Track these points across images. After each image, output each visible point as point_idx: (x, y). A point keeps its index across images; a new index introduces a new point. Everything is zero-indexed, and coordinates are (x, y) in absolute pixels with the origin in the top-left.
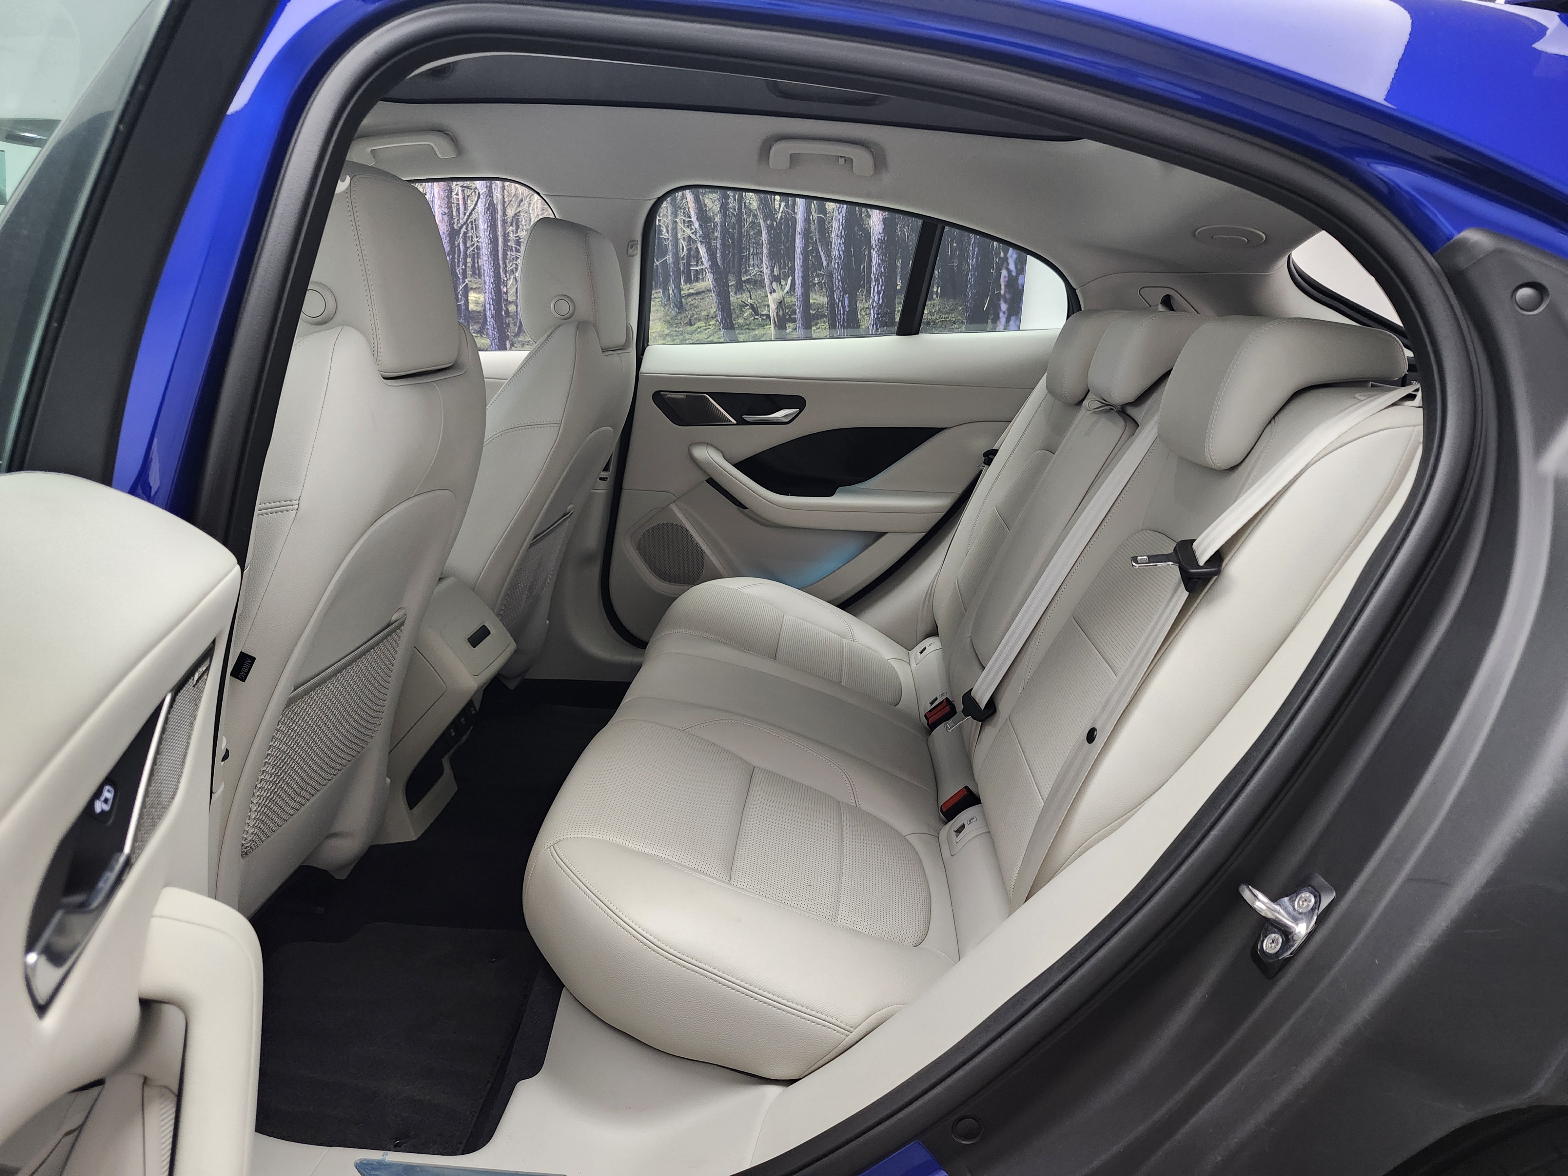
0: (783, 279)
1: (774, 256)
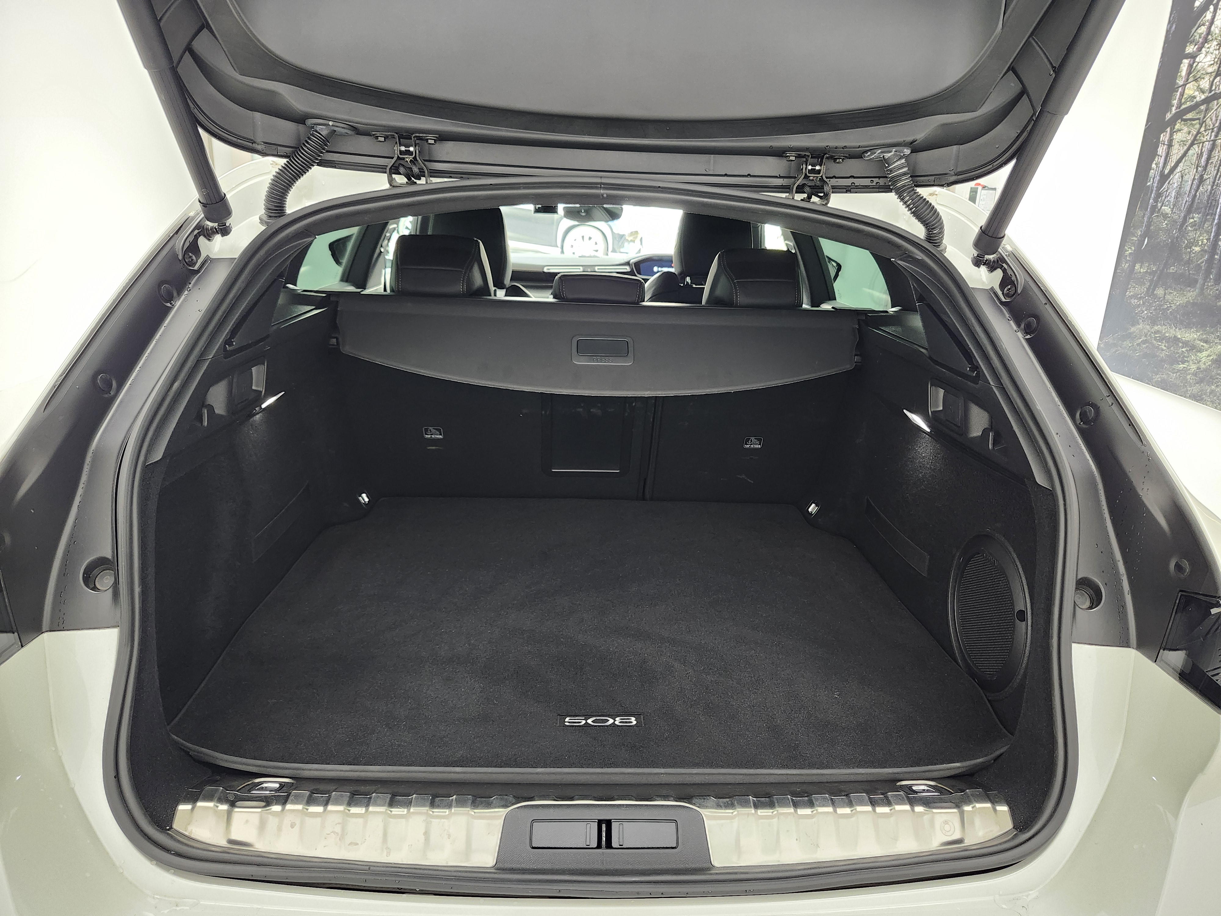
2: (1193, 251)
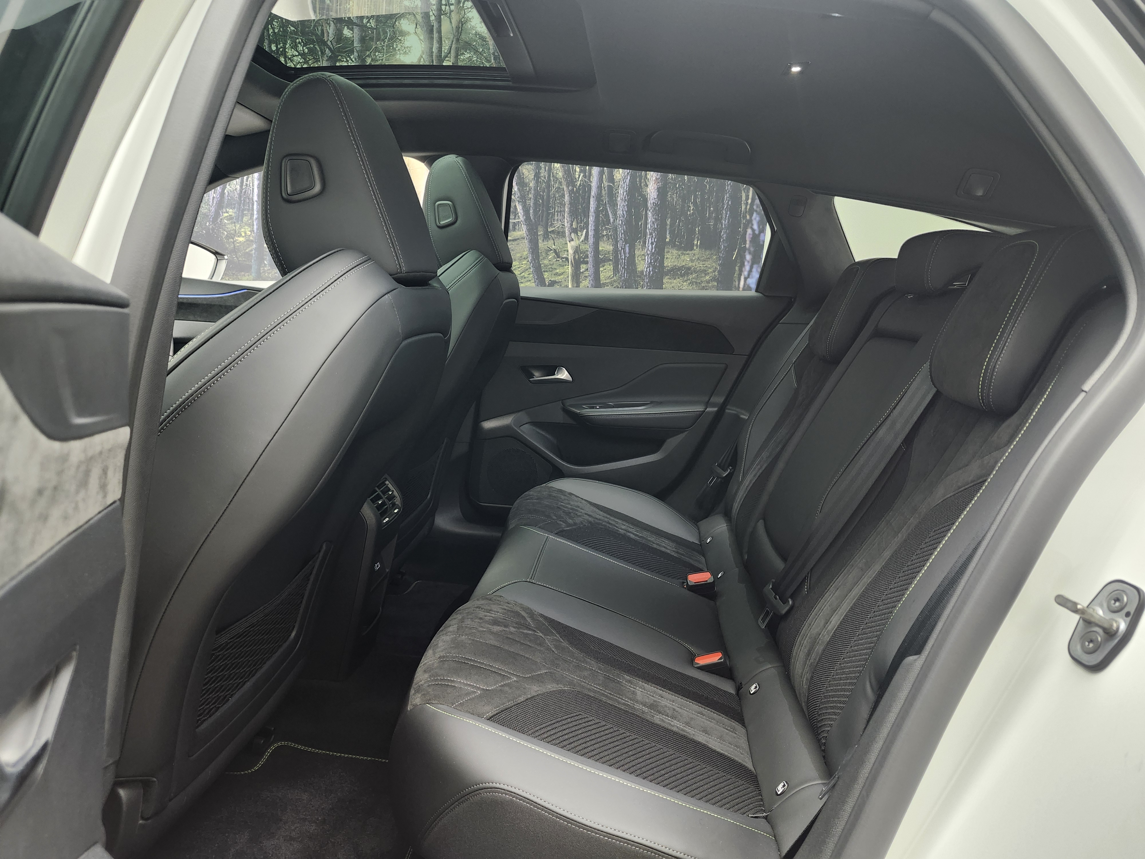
0: (580, 231)
1: (574, 214)
2: (237, 241)
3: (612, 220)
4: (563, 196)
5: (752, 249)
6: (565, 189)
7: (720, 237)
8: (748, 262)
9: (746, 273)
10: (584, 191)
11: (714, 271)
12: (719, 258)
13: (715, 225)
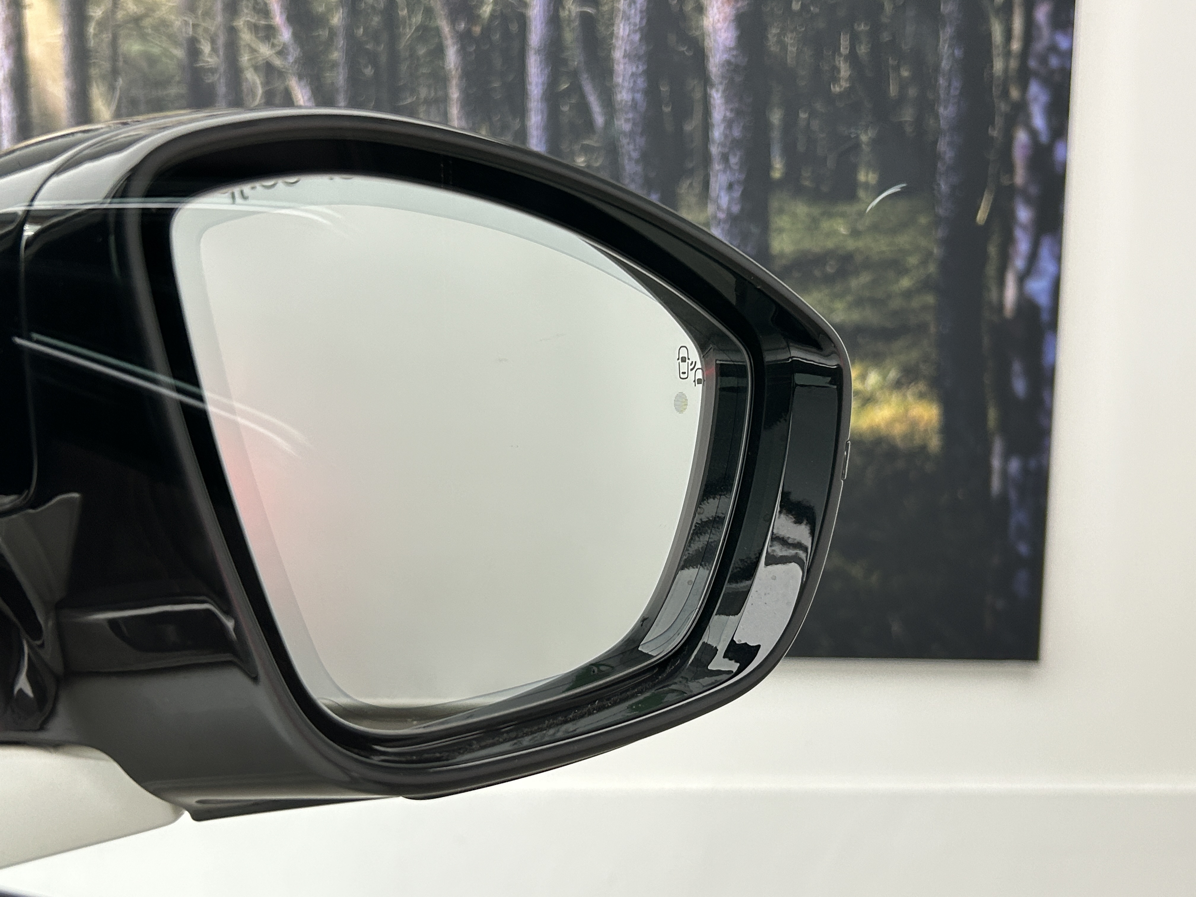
3: (599, 120)
4: (439, 51)
5: (1033, 190)
6: (446, 28)
7: (936, 157)
8: (1024, 228)
9: (1019, 263)
10: (507, 35)
11: (924, 263)
12: (937, 221)
13: (919, 121)
